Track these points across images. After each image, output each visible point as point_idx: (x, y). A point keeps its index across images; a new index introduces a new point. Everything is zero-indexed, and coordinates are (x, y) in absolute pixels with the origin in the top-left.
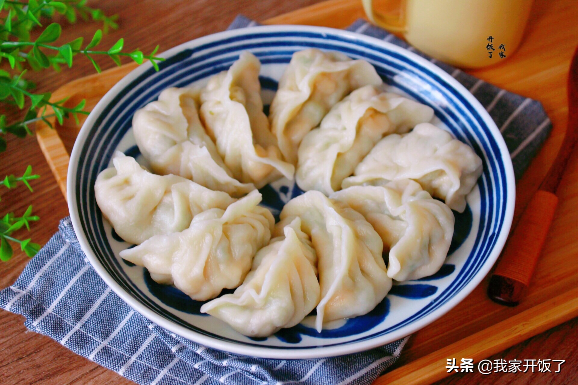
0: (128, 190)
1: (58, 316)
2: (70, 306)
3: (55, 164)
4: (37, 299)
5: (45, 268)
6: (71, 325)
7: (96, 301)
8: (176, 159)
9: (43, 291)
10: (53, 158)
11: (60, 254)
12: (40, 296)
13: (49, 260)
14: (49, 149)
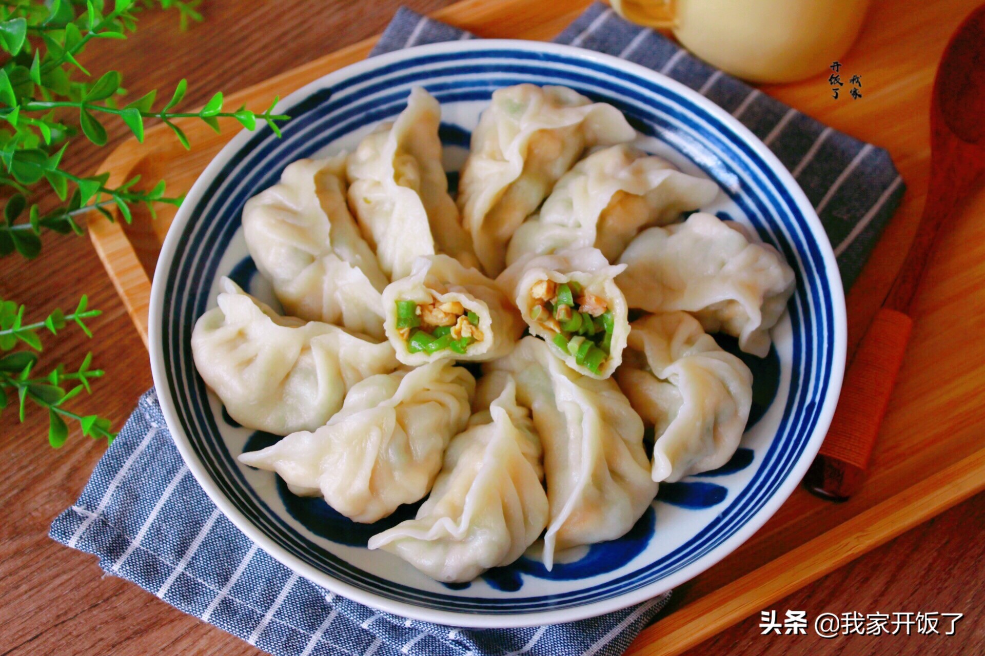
0: (245, 350)
1: (150, 552)
2: (166, 534)
3: (123, 284)
4: (115, 526)
5: (123, 472)
6: (170, 565)
7: (206, 522)
8: (316, 287)
9: (123, 510)
10: (119, 274)
11: (144, 446)
12: (120, 521)
13: (127, 459)
14: (112, 256)
